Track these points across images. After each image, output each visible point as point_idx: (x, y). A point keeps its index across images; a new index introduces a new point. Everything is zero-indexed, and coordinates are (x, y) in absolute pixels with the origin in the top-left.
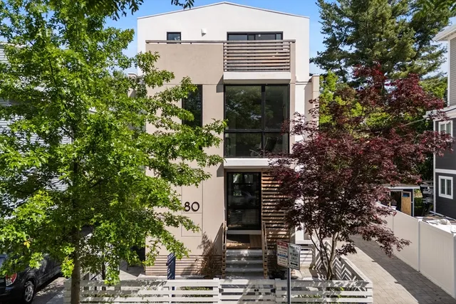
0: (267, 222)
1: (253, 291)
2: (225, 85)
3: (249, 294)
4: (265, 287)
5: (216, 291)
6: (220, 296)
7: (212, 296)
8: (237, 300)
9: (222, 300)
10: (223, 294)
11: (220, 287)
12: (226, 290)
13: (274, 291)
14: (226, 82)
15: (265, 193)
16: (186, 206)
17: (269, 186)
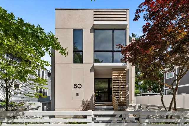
6: (93, 124)
7: (86, 123)
10: (96, 122)
11: (94, 117)
12: (98, 119)
14: (95, 27)
15: (114, 80)
16: (75, 86)
17: (117, 76)
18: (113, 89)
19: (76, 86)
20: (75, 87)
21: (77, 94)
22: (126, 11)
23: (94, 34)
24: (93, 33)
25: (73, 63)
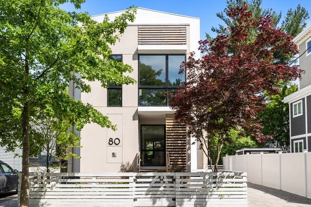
0: (170, 152)
1: (159, 180)
2: (139, 55)
3: (156, 182)
4: (168, 177)
5: (131, 180)
6: (134, 185)
7: (128, 183)
8: (147, 187)
9: (136, 187)
10: (137, 183)
11: (135, 178)
12: (138, 180)
13: (174, 180)
14: (139, 52)
15: (168, 132)
16: (110, 141)
17: (172, 126)
18: (168, 146)
19: (112, 141)
20: (111, 143)
21: (113, 154)
22: (185, 27)
23: (139, 61)
24: (137, 61)
25: (107, 106)
